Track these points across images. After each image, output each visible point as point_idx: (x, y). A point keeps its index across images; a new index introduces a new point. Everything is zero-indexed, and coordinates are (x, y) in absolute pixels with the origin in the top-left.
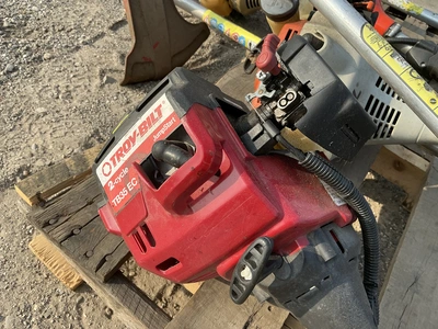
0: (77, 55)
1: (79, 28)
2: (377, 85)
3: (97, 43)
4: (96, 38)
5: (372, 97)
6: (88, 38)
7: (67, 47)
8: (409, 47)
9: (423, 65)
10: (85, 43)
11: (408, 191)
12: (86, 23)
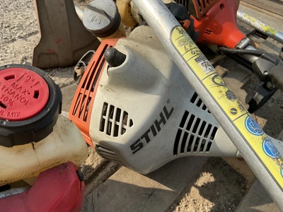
0: (11, 45)
1: (20, 27)
2: (193, 101)
3: (30, 38)
4: (30, 35)
5: (186, 113)
6: (24, 34)
7: (6, 38)
8: (256, 58)
9: (266, 73)
10: (20, 37)
11: (247, 178)
12: (28, 23)
